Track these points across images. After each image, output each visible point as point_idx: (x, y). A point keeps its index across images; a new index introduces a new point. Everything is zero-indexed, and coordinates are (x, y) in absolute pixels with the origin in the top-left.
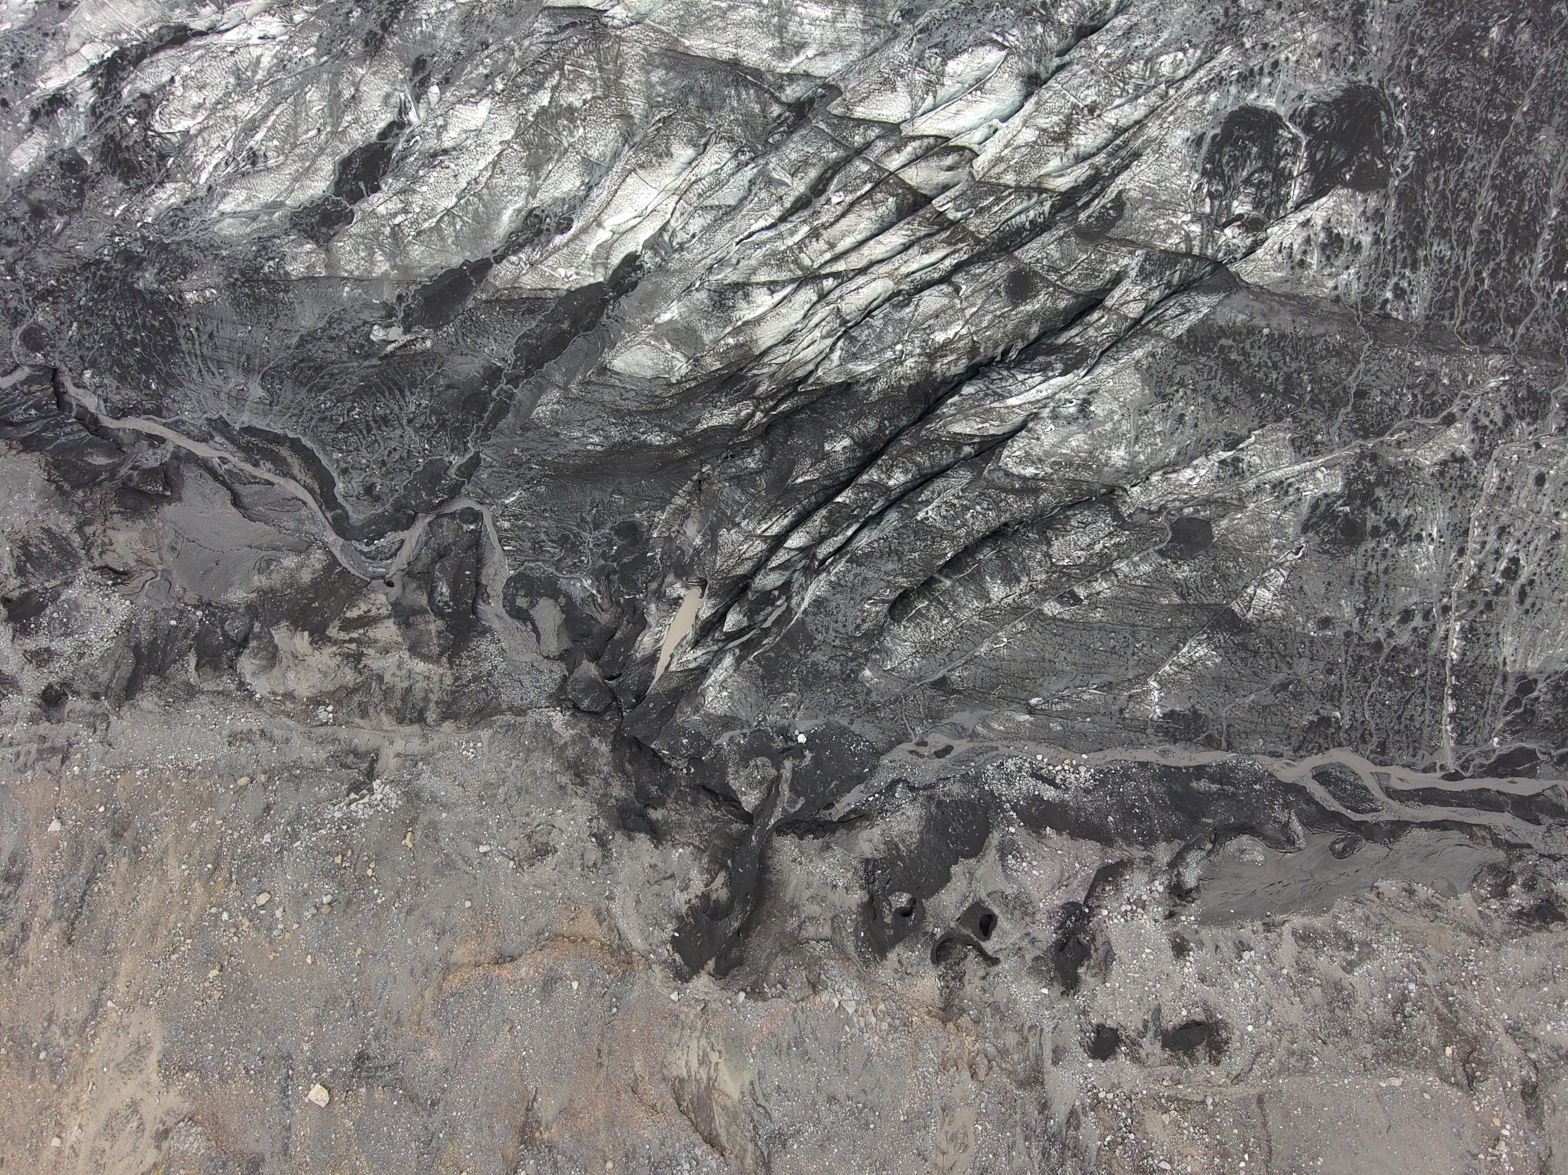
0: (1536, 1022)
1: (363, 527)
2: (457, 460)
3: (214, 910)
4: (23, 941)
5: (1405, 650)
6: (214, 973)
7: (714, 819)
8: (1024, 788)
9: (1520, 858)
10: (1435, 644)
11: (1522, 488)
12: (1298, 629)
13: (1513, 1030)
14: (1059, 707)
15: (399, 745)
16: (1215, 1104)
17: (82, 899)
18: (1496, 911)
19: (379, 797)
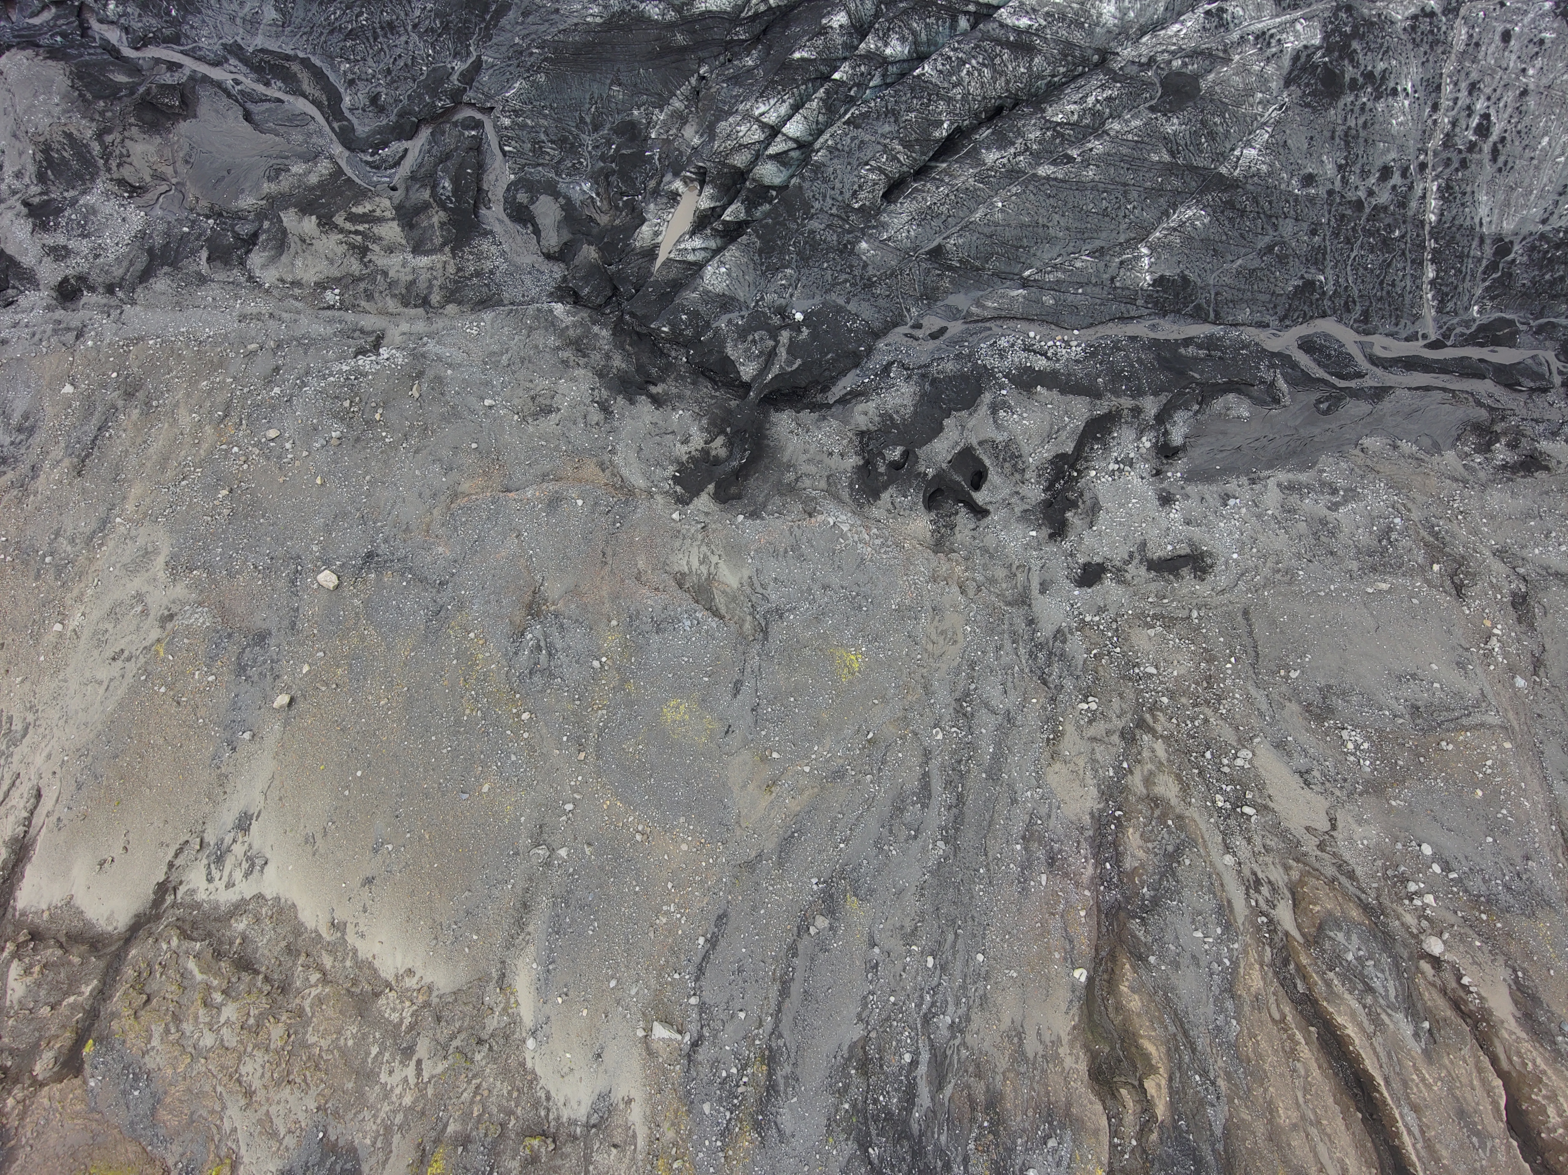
0: (1522, 547)
1: (368, 137)
2: (459, 66)
3: (224, 447)
4: (33, 478)
5: (1385, 208)
6: (225, 492)
7: (712, 397)
8: (1016, 359)
9: (1503, 419)
10: (1414, 204)
11: (1490, 44)
12: (1283, 186)
13: (1500, 553)
14: (1051, 277)
15: (405, 327)
16: (1200, 618)
17: (93, 441)
18: (1480, 463)
19: (386, 356)
